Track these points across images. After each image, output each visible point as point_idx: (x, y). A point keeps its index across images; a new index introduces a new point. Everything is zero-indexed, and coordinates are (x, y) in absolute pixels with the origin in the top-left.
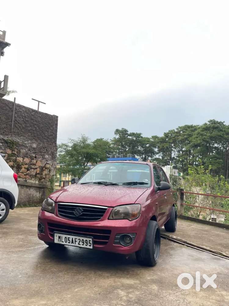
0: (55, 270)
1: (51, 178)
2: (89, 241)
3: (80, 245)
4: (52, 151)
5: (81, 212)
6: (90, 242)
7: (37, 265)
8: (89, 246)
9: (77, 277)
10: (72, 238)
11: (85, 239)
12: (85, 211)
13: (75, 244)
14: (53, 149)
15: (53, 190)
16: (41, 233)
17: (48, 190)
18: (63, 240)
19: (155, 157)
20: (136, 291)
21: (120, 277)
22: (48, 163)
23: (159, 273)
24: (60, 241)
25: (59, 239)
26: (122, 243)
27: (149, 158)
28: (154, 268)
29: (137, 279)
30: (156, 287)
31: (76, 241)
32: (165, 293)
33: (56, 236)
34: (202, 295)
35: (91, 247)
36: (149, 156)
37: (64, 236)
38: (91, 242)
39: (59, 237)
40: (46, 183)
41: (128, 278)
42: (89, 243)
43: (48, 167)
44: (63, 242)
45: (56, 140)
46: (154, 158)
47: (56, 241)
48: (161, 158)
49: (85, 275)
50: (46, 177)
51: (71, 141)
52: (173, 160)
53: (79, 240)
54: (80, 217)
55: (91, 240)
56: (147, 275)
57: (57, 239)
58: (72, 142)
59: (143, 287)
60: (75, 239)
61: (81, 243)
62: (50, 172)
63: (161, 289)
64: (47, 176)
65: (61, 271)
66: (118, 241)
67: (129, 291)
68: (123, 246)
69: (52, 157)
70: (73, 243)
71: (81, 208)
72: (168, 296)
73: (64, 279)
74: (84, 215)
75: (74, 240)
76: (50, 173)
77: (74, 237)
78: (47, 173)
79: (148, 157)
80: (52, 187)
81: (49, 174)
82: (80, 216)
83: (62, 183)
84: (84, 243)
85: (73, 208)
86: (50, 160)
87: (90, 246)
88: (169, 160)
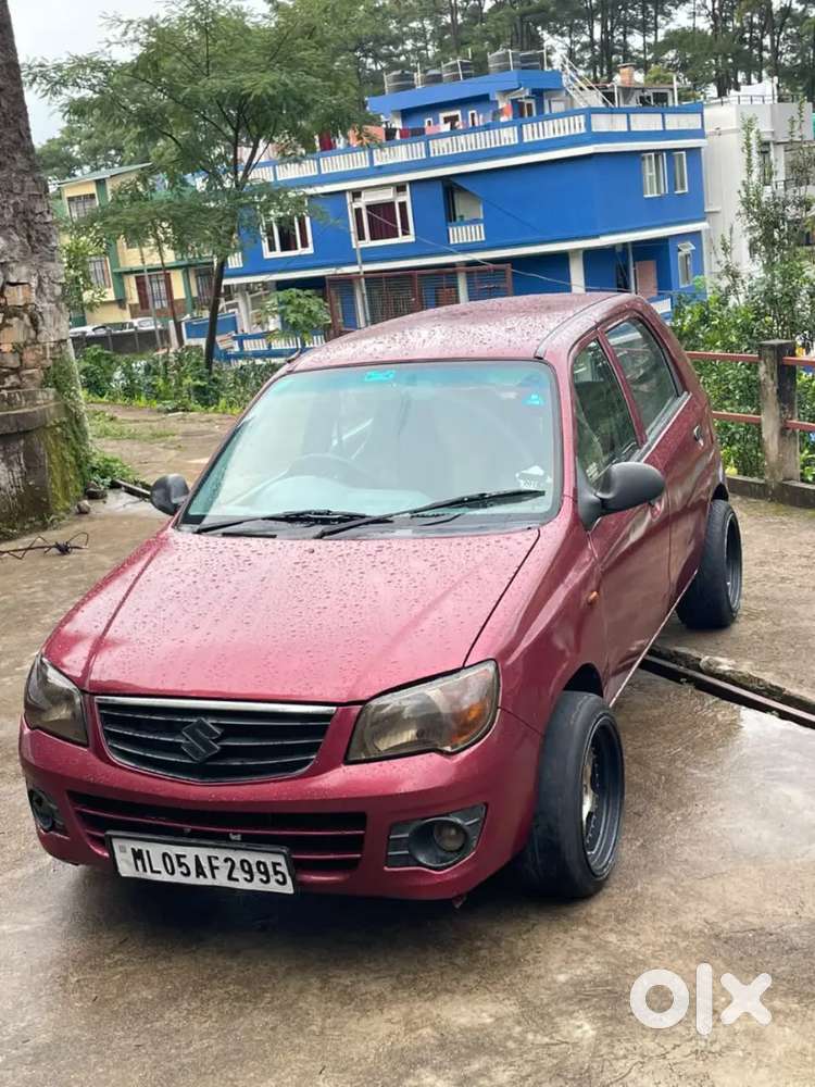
0: (145, 994)
1: (50, 362)
2: (275, 865)
3: (237, 880)
4: (16, 204)
5: (216, 741)
6: (278, 868)
7: (66, 978)
8: (276, 884)
9: (242, 1024)
10: (197, 857)
11: (253, 858)
12: (230, 732)
13: (214, 876)
14: (22, 190)
15: (77, 422)
16: (51, 829)
17: (55, 437)
18: (158, 865)
19: (673, 26)
20: (497, 1064)
21: (437, 992)
22: (13, 280)
23: (612, 938)
24: (145, 870)
25: (139, 863)
26: (422, 859)
27: (630, 39)
28: (597, 907)
29: (510, 989)
30: (587, 1027)
31: (217, 868)
32: (625, 1057)
33: (123, 850)
34: (784, 1045)
35: (289, 889)
36: (629, 26)
37: (155, 851)
38: (283, 869)
39: (138, 855)
40: (31, 397)
41: (470, 991)
42: (276, 873)
43: (21, 304)
44: (159, 872)
45: (28, 129)
46: (661, 33)
47: (126, 868)
48: (704, 24)
49: (281, 1007)
50: (21, 361)
51: (125, 33)
52: (783, 26)
53: (229, 863)
54: (209, 763)
55: (280, 859)
56: (556, 959)
57: (127, 862)
58: (131, 35)
59: (530, 1036)
60: (209, 858)
61: (238, 874)
62: (41, 327)
63: (610, 1035)
64: (29, 357)
65: (172, 999)
66: (407, 852)
67: (468, 1070)
68: (430, 868)
69: (29, 237)
70: (205, 876)
71: (209, 722)
72: (633, 1074)
73: (189, 1045)
74: (228, 752)
75: (205, 864)
76: (37, 332)
77: (203, 853)
78: (21, 339)
79: (625, 34)
80: (67, 409)
81: (35, 342)
82: (210, 759)
83: (131, 284)
84: (250, 872)
85: (171, 721)
86: (23, 261)
87: (284, 883)
88: (757, 33)
